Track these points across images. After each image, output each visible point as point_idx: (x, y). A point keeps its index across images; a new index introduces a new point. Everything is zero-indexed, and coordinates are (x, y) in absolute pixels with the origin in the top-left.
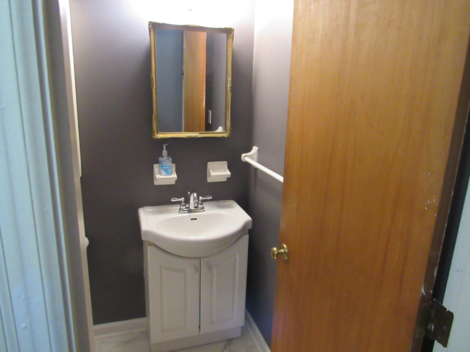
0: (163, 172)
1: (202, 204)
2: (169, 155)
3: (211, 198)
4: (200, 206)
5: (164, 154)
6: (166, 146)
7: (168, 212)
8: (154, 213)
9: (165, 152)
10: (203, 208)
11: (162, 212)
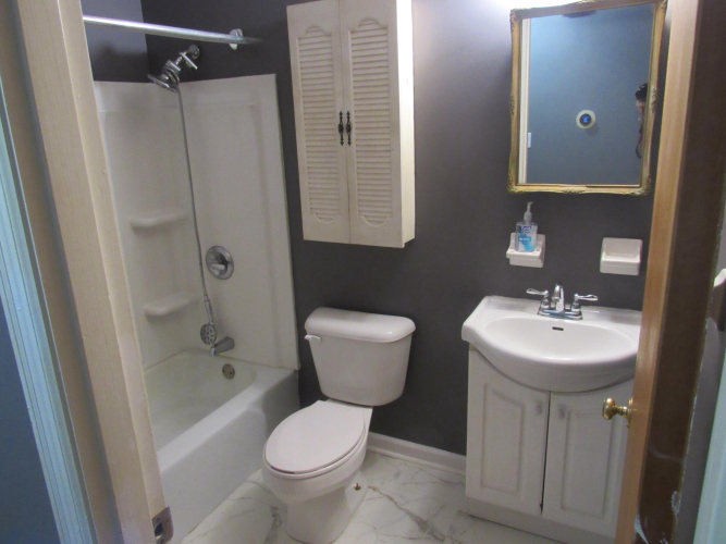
0: (521, 246)
1: (579, 307)
2: (534, 220)
3: (595, 299)
4: (573, 310)
5: (525, 218)
6: (532, 206)
7: (522, 309)
8: (502, 307)
9: (527, 215)
10: (580, 314)
11: (511, 308)
